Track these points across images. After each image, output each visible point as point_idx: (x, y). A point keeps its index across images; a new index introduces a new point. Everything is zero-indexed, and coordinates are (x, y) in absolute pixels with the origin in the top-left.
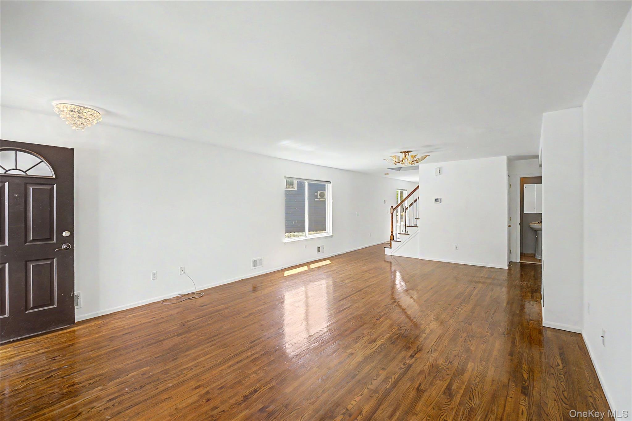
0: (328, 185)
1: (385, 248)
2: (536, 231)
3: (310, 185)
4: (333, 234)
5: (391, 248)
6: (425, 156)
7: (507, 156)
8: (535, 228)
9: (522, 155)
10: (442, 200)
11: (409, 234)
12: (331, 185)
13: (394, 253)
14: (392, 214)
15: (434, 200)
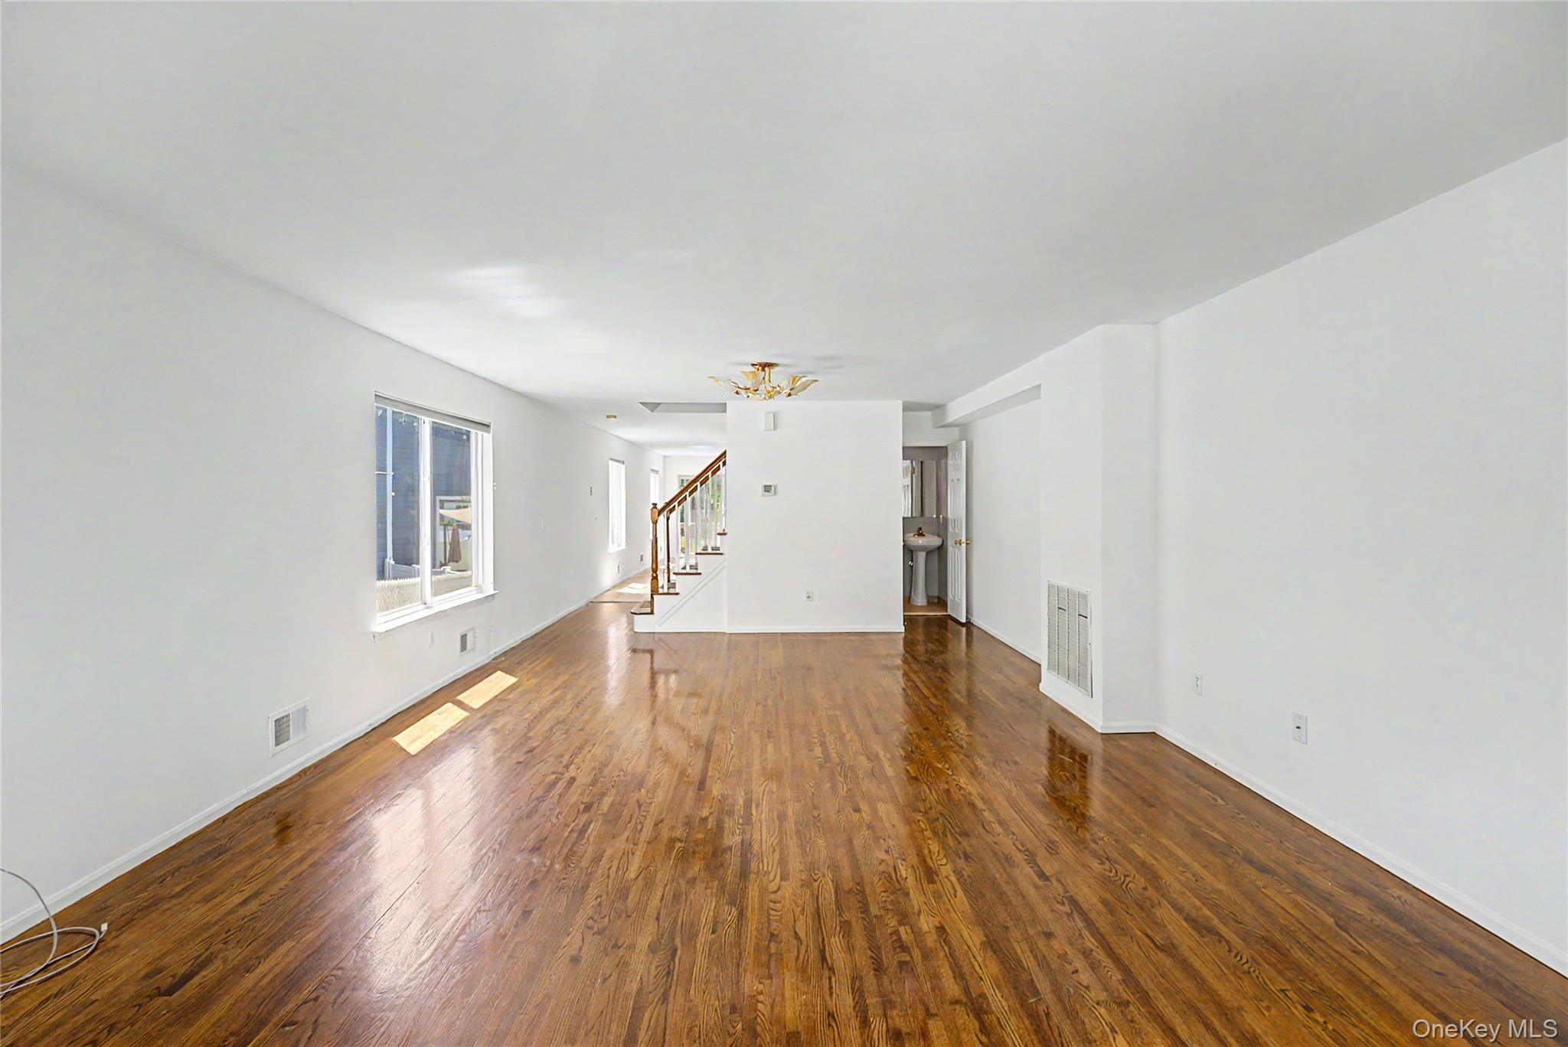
0: (480, 433)
1: (636, 616)
2: (912, 551)
3: (437, 431)
4: (495, 590)
5: (652, 613)
6: (809, 382)
7: (903, 403)
8: (910, 546)
9: (924, 401)
10: (779, 489)
11: (700, 574)
12: (488, 437)
13: (660, 626)
14: (655, 523)
15: (761, 490)
